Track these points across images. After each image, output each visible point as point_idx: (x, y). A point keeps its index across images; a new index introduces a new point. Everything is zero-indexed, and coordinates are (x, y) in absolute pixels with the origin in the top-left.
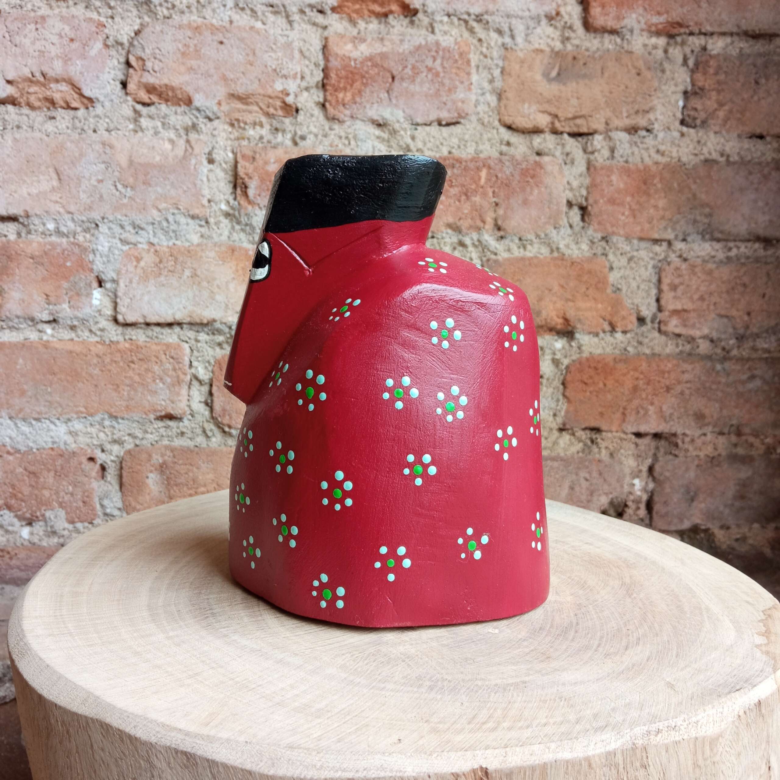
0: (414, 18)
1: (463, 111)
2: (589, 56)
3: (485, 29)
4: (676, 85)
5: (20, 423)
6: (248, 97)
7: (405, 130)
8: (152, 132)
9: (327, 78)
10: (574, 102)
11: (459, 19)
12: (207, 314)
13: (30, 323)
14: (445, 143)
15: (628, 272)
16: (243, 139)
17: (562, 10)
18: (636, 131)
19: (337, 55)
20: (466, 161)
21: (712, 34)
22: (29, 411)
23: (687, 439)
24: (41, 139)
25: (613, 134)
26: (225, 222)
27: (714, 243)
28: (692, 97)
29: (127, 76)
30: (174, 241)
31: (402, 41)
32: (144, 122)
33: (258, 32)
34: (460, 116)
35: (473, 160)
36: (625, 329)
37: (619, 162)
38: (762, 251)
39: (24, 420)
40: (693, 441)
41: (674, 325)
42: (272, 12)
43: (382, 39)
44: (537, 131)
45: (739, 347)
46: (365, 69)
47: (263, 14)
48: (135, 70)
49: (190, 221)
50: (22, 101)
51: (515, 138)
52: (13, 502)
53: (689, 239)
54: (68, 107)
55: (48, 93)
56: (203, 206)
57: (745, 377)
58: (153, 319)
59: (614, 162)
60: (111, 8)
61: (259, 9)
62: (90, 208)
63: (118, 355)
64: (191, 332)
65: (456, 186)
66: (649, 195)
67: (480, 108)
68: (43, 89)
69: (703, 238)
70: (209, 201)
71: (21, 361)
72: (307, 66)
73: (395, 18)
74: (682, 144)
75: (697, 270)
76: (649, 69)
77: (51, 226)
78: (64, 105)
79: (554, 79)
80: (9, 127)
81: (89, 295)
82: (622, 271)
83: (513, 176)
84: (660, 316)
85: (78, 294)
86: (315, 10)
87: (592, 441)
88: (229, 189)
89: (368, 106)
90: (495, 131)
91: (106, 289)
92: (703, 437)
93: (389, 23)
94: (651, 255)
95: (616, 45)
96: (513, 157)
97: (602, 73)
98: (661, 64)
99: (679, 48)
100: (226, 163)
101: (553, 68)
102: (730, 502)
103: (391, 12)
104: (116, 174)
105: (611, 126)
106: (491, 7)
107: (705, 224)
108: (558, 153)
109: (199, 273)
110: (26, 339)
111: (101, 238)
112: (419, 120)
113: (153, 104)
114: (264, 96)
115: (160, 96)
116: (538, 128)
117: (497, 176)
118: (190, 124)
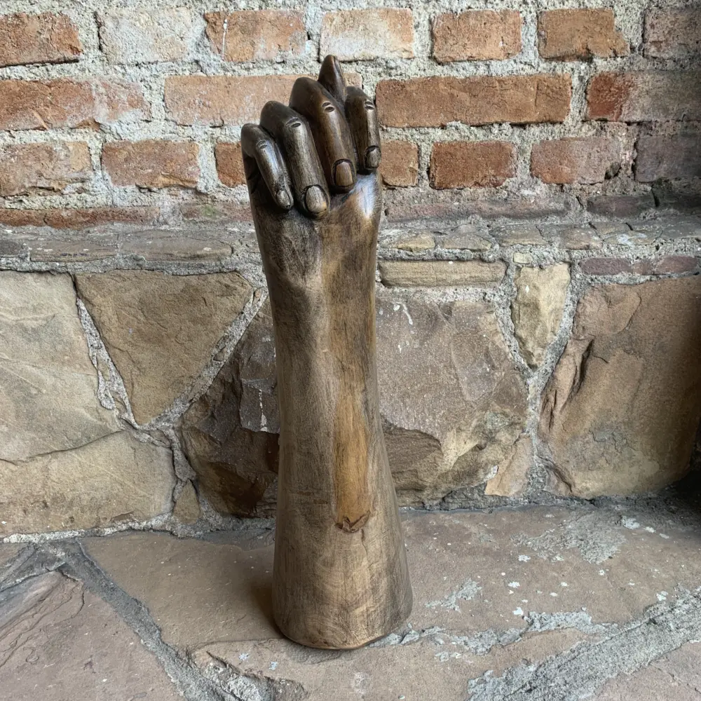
12: (373, 53)
13: (269, 63)
15: (625, 18)
23: (658, 125)
30: (352, 7)
36: (623, 55)
40: (661, 125)
41: (652, 51)
45: (690, 64)
57: (693, 83)
58: (342, 58)
64: (363, 66)
71: (265, 88)
81: (303, 45)
82: (622, 17)
84: (643, 44)
85: (298, 44)
87: (602, 128)
91: (313, 40)
94: (640, 6)
102: (681, 163)
109: (368, 27)
110: (267, 74)
111: (310, 6)
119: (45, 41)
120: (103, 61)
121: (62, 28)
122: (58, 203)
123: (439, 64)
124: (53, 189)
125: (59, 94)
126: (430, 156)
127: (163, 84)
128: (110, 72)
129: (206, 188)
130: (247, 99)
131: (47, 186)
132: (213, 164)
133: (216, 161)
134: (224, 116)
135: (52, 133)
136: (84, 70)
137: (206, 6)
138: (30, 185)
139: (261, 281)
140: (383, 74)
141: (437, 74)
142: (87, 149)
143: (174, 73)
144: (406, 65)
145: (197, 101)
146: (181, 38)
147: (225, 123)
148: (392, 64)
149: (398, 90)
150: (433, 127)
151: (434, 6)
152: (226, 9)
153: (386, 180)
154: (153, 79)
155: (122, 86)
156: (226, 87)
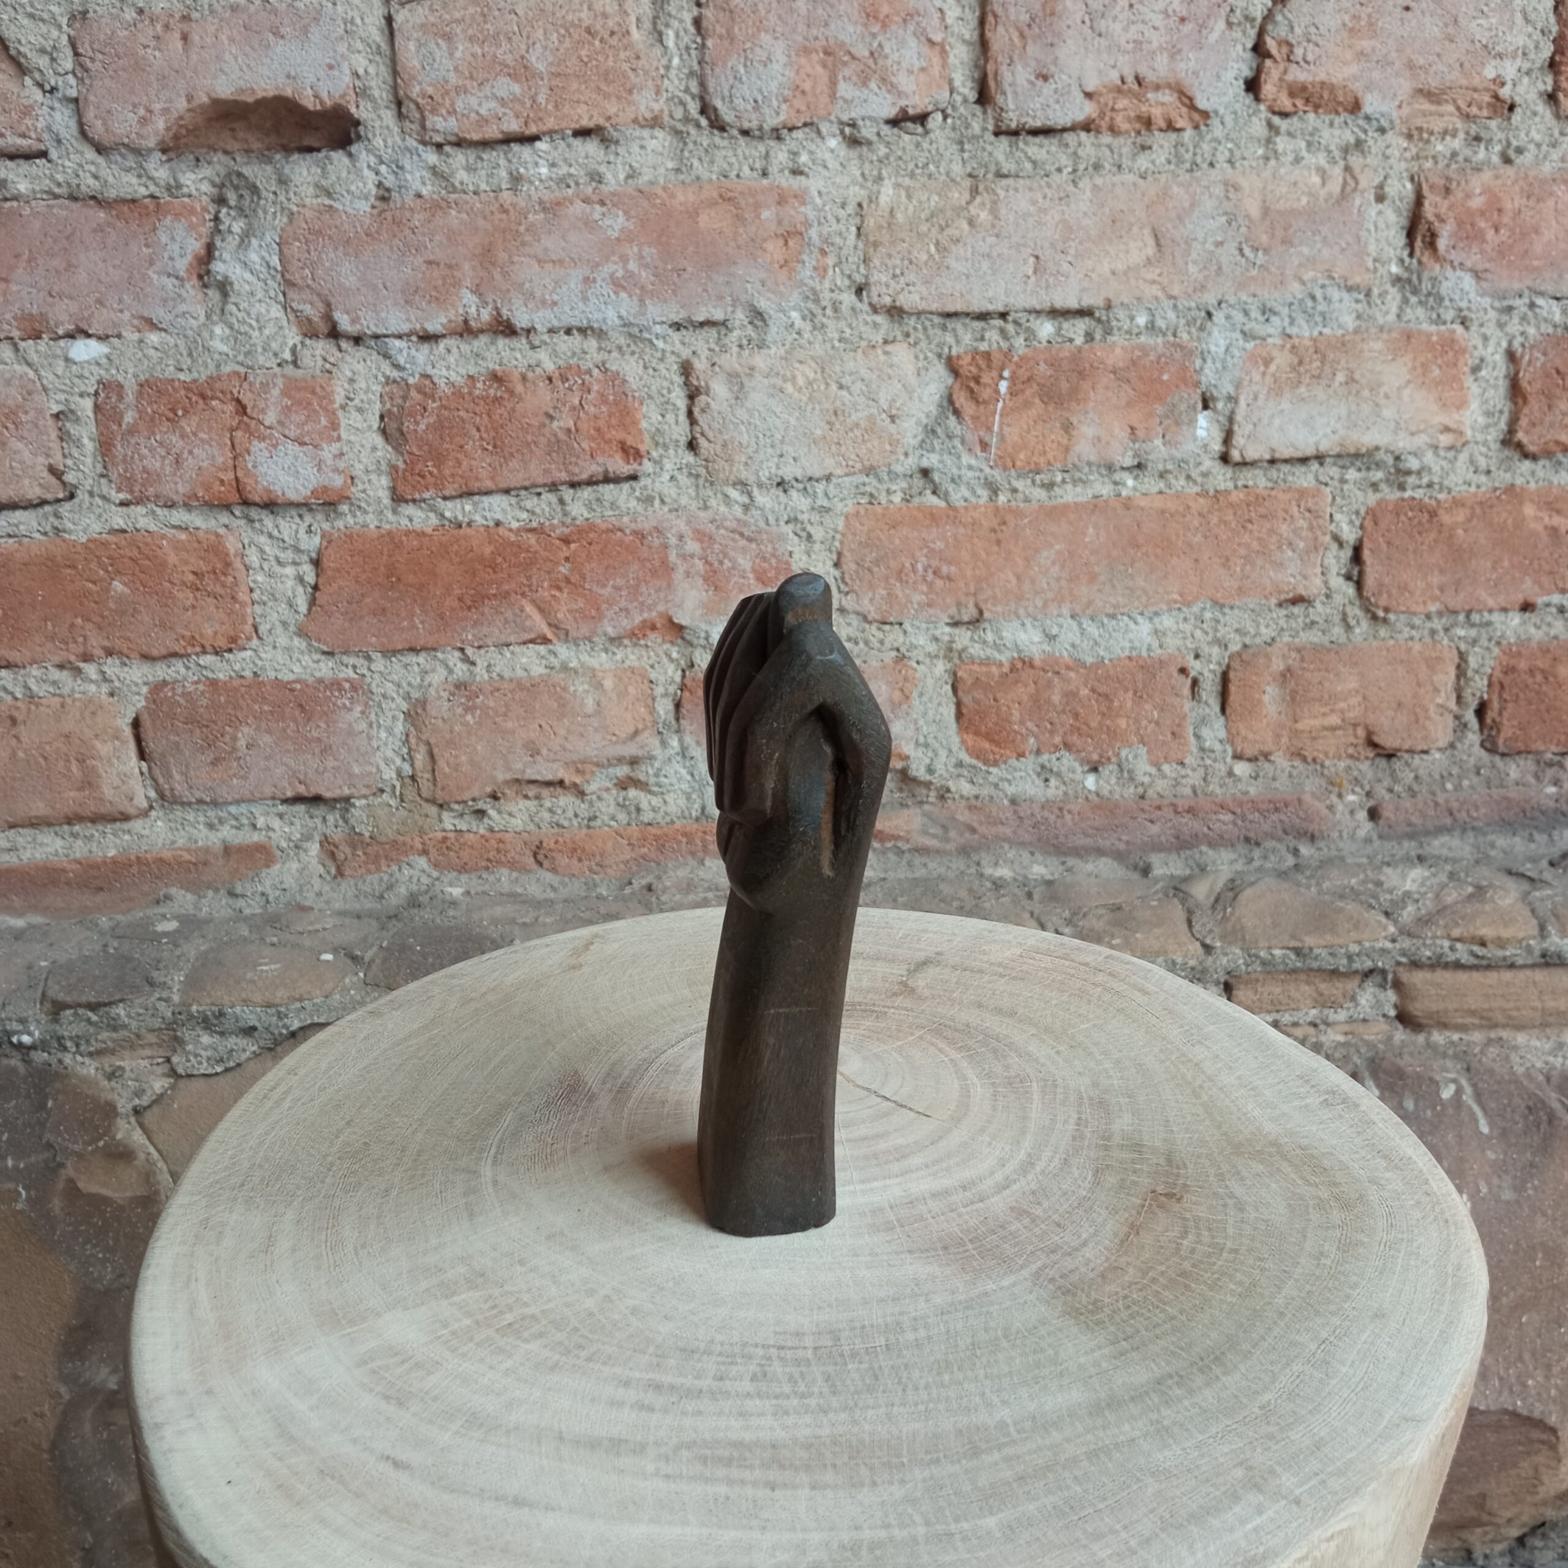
5: (1086, 623)
6: (1443, 91)
8: (1290, 158)
12: (1368, 439)
13: (1103, 471)
16: (1426, 157)
22: (1100, 604)
24: (1134, 184)
26: (1394, 293)
29: (1259, 71)
30: (1320, 328)
32: (1281, 143)
39: (1092, 617)
48: (1275, 61)
49: (1345, 295)
50: (1104, 124)
52: (1074, 739)
54: (1171, 128)
55: (1144, 108)
56: (1366, 269)
58: (1286, 453)
62: (1203, 288)
63: (1231, 511)
64: (1336, 469)
68: (1136, 102)
70: (1375, 262)
71: (1091, 530)
72: (1530, 36)
77: (1142, 320)
78: (1163, 125)
80: (1081, 167)
81: (1193, 422)
85: (1177, 423)
88: (1401, 240)
91: (1215, 410)
100: (1402, 200)
104: (1243, 230)
109: (1357, 376)
110: (1095, 496)
111: (1216, 333)
113: (1297, 112)
114: (1466, 88)
115: (1307, 100)
118: (1352, 141)
119: (562, 436)
120: (698, 476)
121: (605, 402)
122: (570, 814)
123: (1526, 456)
124: (561, 783)
125: (589, 558)
126: (1490, 676)
127: (840, 528)
128: (713, 502)
129: (930, 770)
130: (1046, 557)
131: (549, 777)
132: (949, 711)
133: (959, 705)
134: (985, 600)
135: (564, 651)
136: (648, 500)
137: (957, 335)
138: (508, 776)
140: (1383, 486)
141: (1519, 481)
142: (646, 686)
143: (864, 500)
144: (1444, 463)
145: (920, 566)
146: (893, 419)
147: (986, 615)
148: (1413, 464)
149: (1420, 523)
150: (1504, 610)
151: (1524, 318)
152: (1004, 345)
153: (1376, 739)
154: (815, 517)
155: (742, 535)
156: (994, 530)
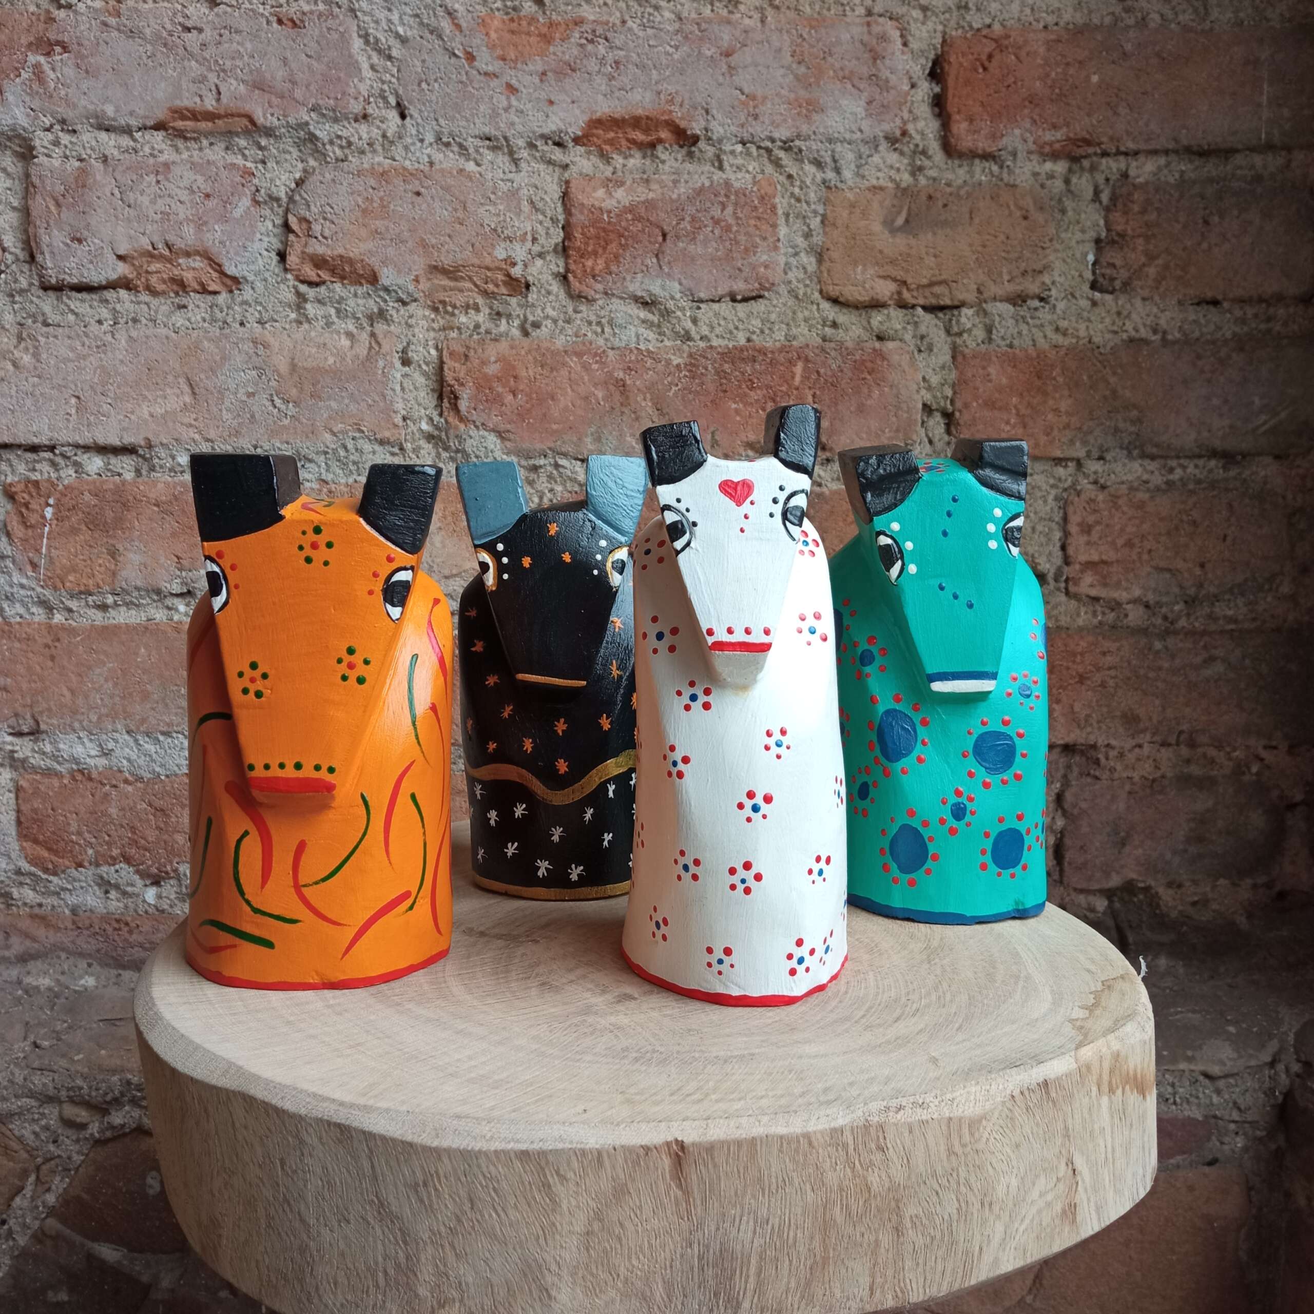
0: (693, 149)
1: (767, 280)
2: (951, 194)
3: (797, 160)
4: (1083, 231)
5: (142, 739)
6: (457, 269)
7: (683, 309)
8: (322, 323)
9: (570, 240)
10: (930, 261)
11: (759, 147)
13: (155, 597)
14: (741, 327)
16: (452, 328)
17: (910, 128)
18: (1025, 301)
19: (583, 204)
20: (772, 352)
21: (1136, 153)
22: (154, 722)
23: (1112, 754)
24: (167, 338)
25: (988, 307)
27: (1146, 462)
28: (1108, 248)
29: (285, 243)
31: (675, 182)
32: (311, 309)
33: (470, 177)
34: (763, 288)
35: (781, 350)
37: (998, 346)
38: (1221, 471)
39: (148, 734)
40: (1121, 755)
41: (1087, 584)
42: (488, 148)
43: (647, 181)
44: (876, 305)
45: (1188, 615)
46: (623, 224)
47: (477, 151)
48: (297, 236)
49: (377, 447)
50: (140, 284)
51: (843, 317)
52: (133, 851)
53: (1108, 457)
54: (204, 290)
55: (176, 272)
56: (396, 426)
57: (1198, 660)
59: (993, 346)
60: (261, 148)
61: (471, 143)
62: (237, 433)
65: (759, 388)
66: (1045, 394)
67: (791, 275)
68: (169, 266)
69: (1130, 456)
70: (404, 419)
71: (142, 651)
72: (541, 223)
73: (666, 149)
74: (1093, 318)
75: (1120, 502)
76: (1041, 208)
77: (182, 460)
78: (197, 287)
79: (900, 229)
80: (122, 321)
83: (842, 371)
84: (1066, 569)
86: (550, 142)
88: (430, 401)
89: (628, 278)
90: (815, 307)
92: (1137, 750)
93: (657, 157)
94: (1052, 481)
95: (993, 176)
96: (842, 343)
97: (971, 218)
98: (1060, 201)
99: (1086, 175)
100: (427, 364)
101: (899, 213)
102: (1181, 847)
103: (660, 141)
104: (273, 383)
105: (985, 295)
106: (805, 129)
107: (1131, 433)
108: (908, 337)
110: (149, 620)
112: (702, 295)
113: (324, 282)
114: (480, 267)
115: (333, 272)
116: (878, 300)
117: (818, 372)
118: (376, 310)
130: (99, 674)
133: (18, 811)
134: (41, 713)
137: (11, 466)
139: (55, 1142)
147: (43, 727)
151: (550, 477)
152: (53, 475)
156: (47, 646)
